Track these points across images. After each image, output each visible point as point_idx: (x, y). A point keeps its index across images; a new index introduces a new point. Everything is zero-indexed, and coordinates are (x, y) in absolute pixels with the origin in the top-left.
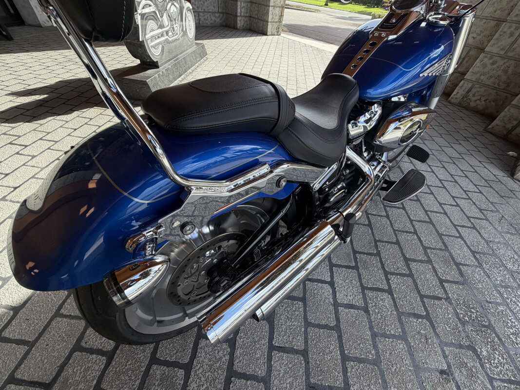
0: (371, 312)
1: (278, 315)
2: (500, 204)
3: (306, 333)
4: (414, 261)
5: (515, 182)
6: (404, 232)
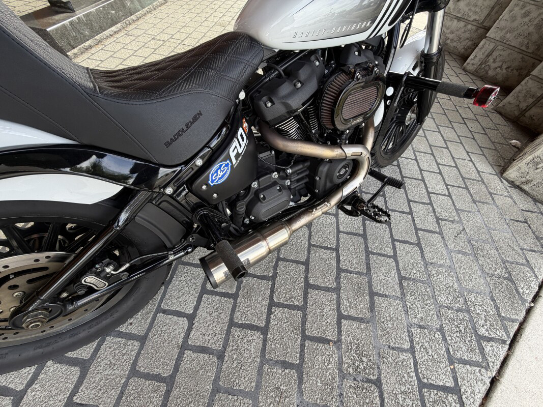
0: (226, 358)
1: (99, 360)
2: (469, 212)
3: (125, 385)
4: (317, 288)
5: (502, 182)
6: (322, 247)
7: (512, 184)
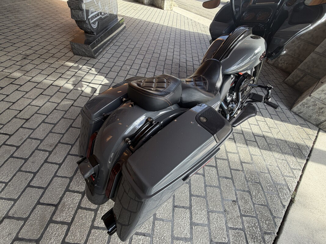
5: (291, 113)
7: (295, 113)
